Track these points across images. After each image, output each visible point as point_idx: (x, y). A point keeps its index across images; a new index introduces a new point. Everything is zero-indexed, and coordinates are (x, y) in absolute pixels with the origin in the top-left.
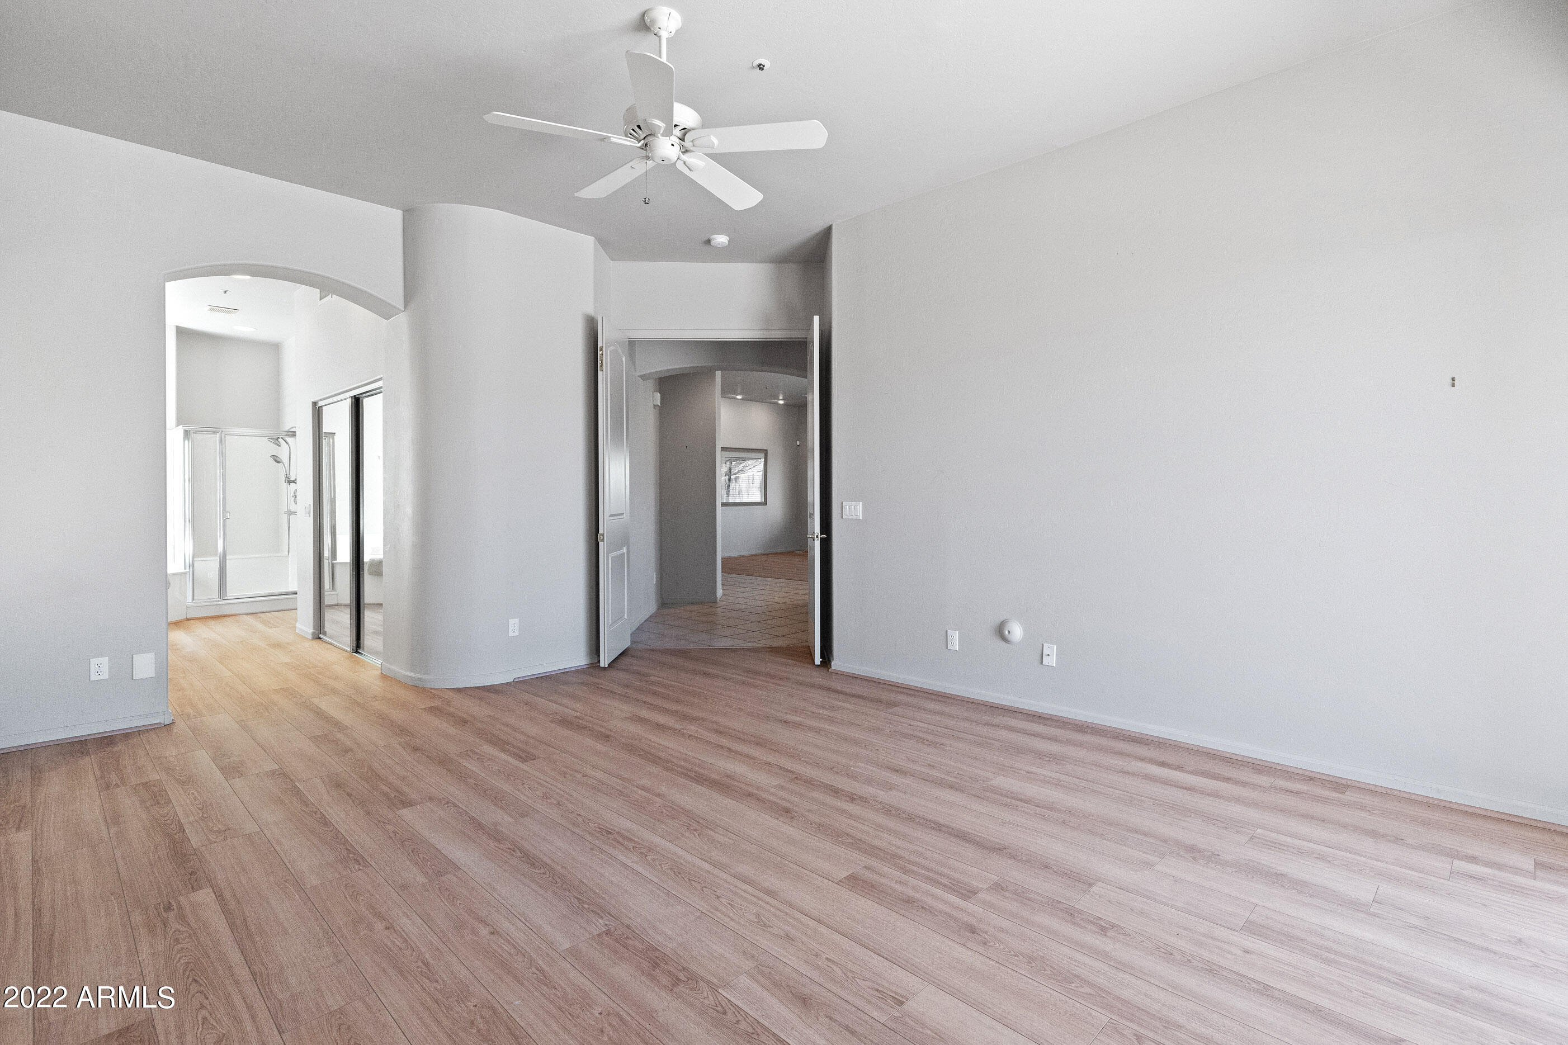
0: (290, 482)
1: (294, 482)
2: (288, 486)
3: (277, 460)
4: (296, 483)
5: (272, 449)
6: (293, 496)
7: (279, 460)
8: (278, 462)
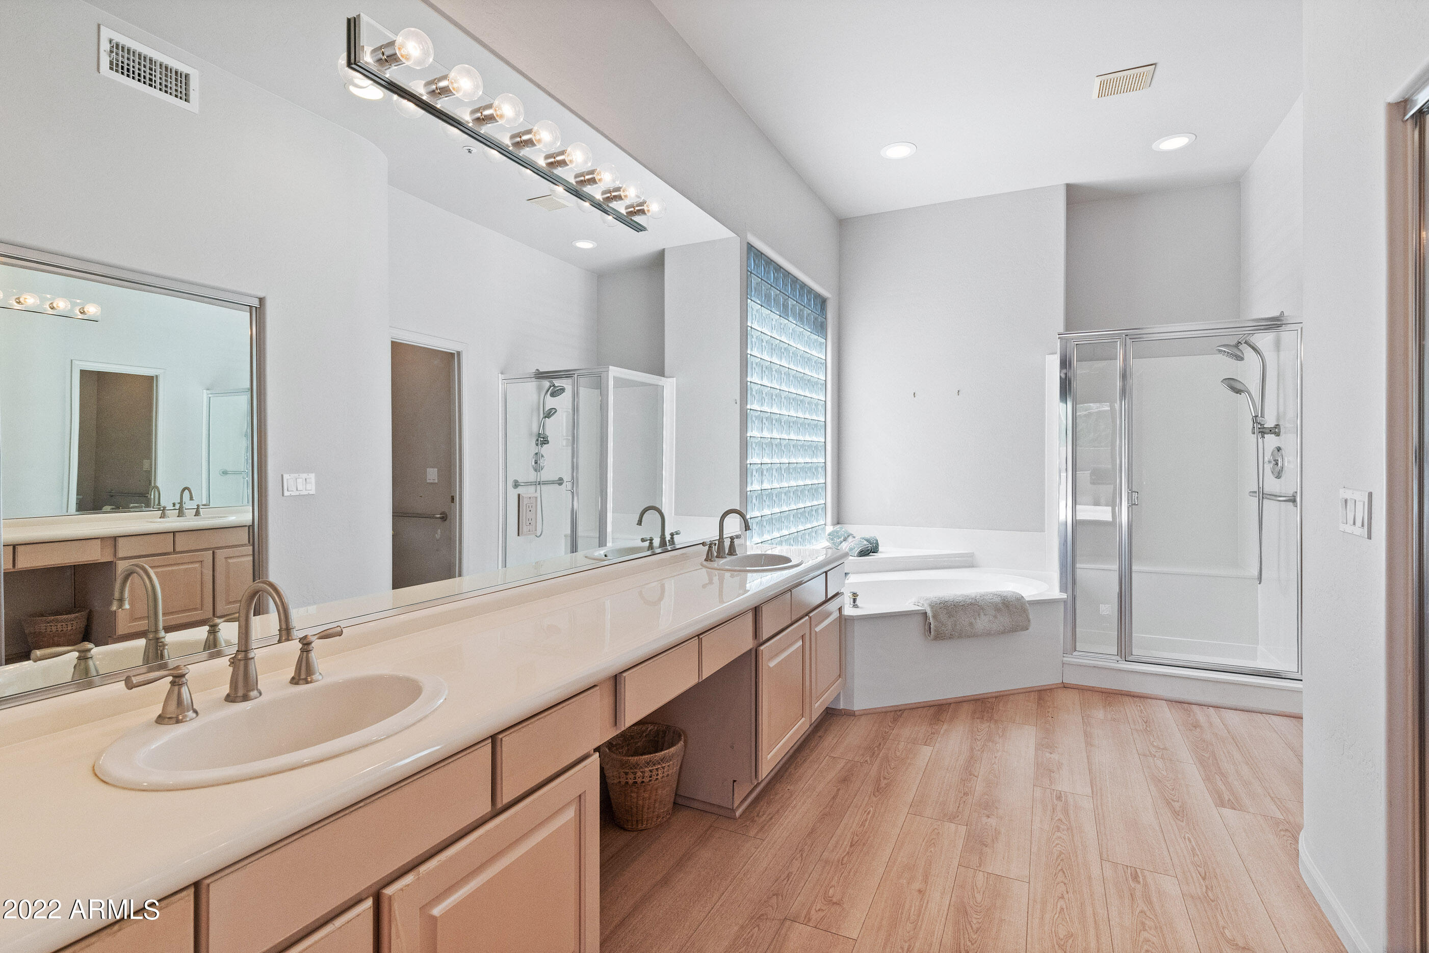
0: (1263, 431)
1: (1276, 431)
2: (1260, 440)
3: (1234, 386)
4: (1278, 434)
5: (1226, 366)
6: (1270, 462)
7: (1239, 386)
8: (1238, 391)
